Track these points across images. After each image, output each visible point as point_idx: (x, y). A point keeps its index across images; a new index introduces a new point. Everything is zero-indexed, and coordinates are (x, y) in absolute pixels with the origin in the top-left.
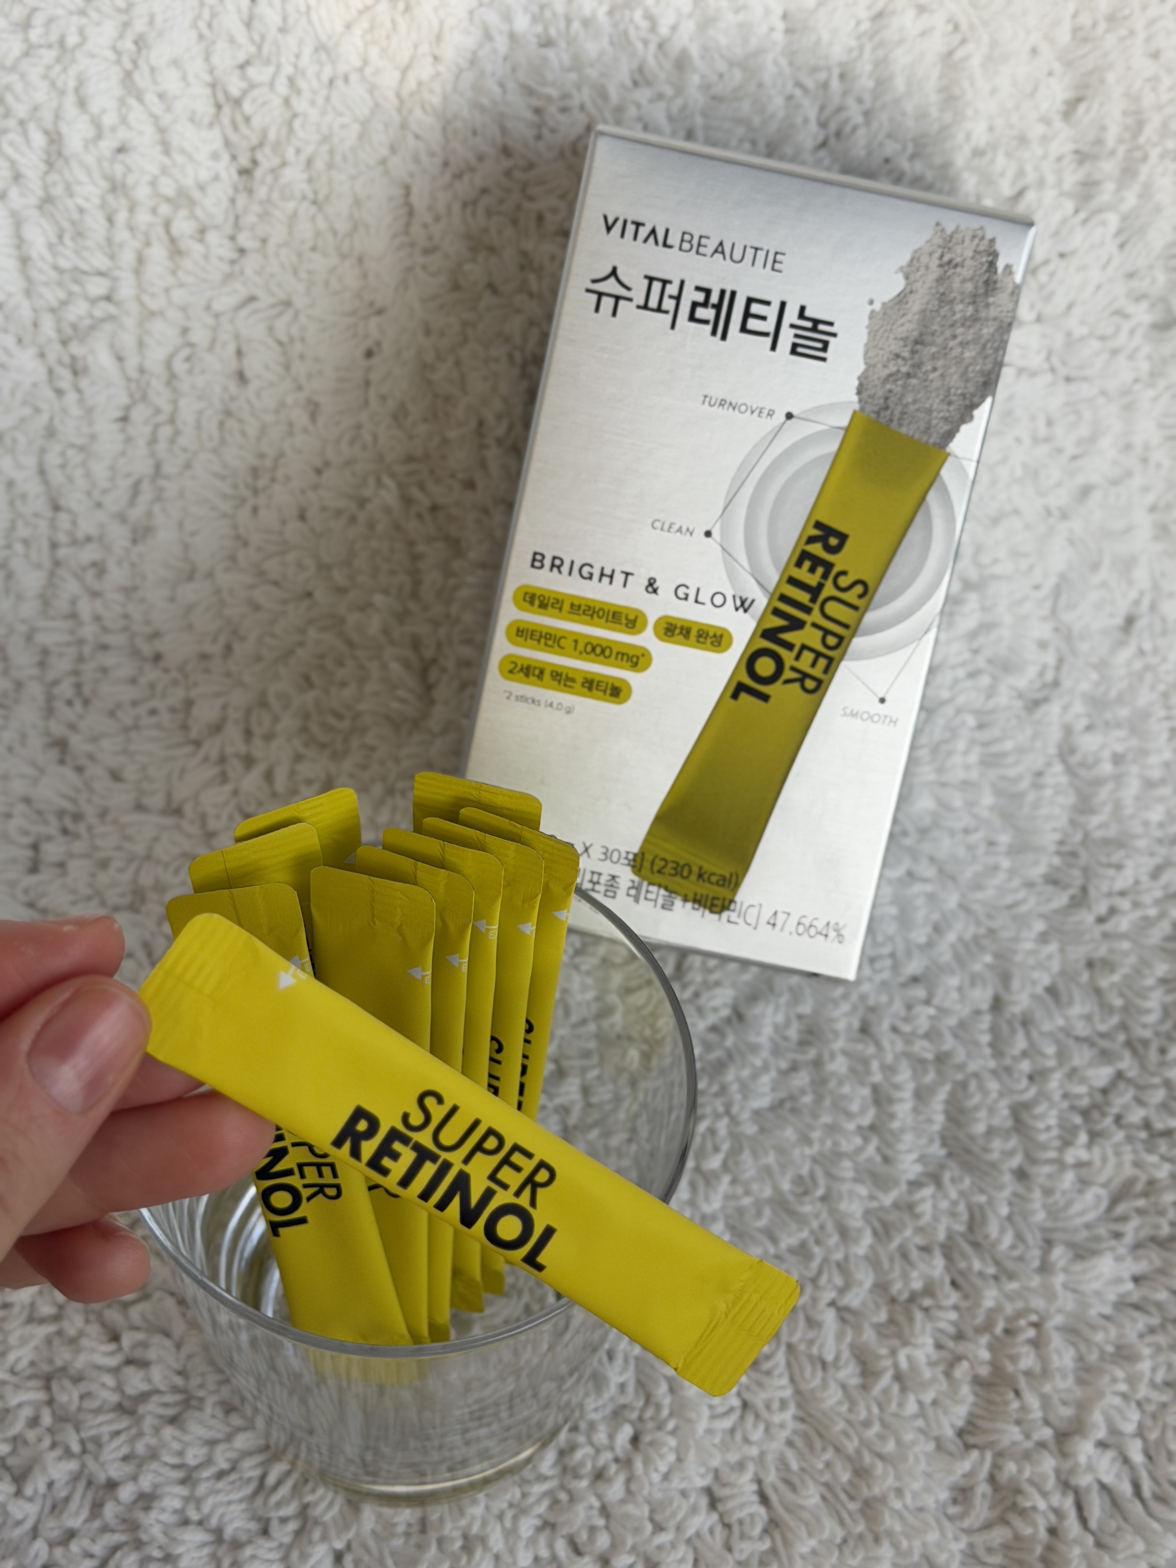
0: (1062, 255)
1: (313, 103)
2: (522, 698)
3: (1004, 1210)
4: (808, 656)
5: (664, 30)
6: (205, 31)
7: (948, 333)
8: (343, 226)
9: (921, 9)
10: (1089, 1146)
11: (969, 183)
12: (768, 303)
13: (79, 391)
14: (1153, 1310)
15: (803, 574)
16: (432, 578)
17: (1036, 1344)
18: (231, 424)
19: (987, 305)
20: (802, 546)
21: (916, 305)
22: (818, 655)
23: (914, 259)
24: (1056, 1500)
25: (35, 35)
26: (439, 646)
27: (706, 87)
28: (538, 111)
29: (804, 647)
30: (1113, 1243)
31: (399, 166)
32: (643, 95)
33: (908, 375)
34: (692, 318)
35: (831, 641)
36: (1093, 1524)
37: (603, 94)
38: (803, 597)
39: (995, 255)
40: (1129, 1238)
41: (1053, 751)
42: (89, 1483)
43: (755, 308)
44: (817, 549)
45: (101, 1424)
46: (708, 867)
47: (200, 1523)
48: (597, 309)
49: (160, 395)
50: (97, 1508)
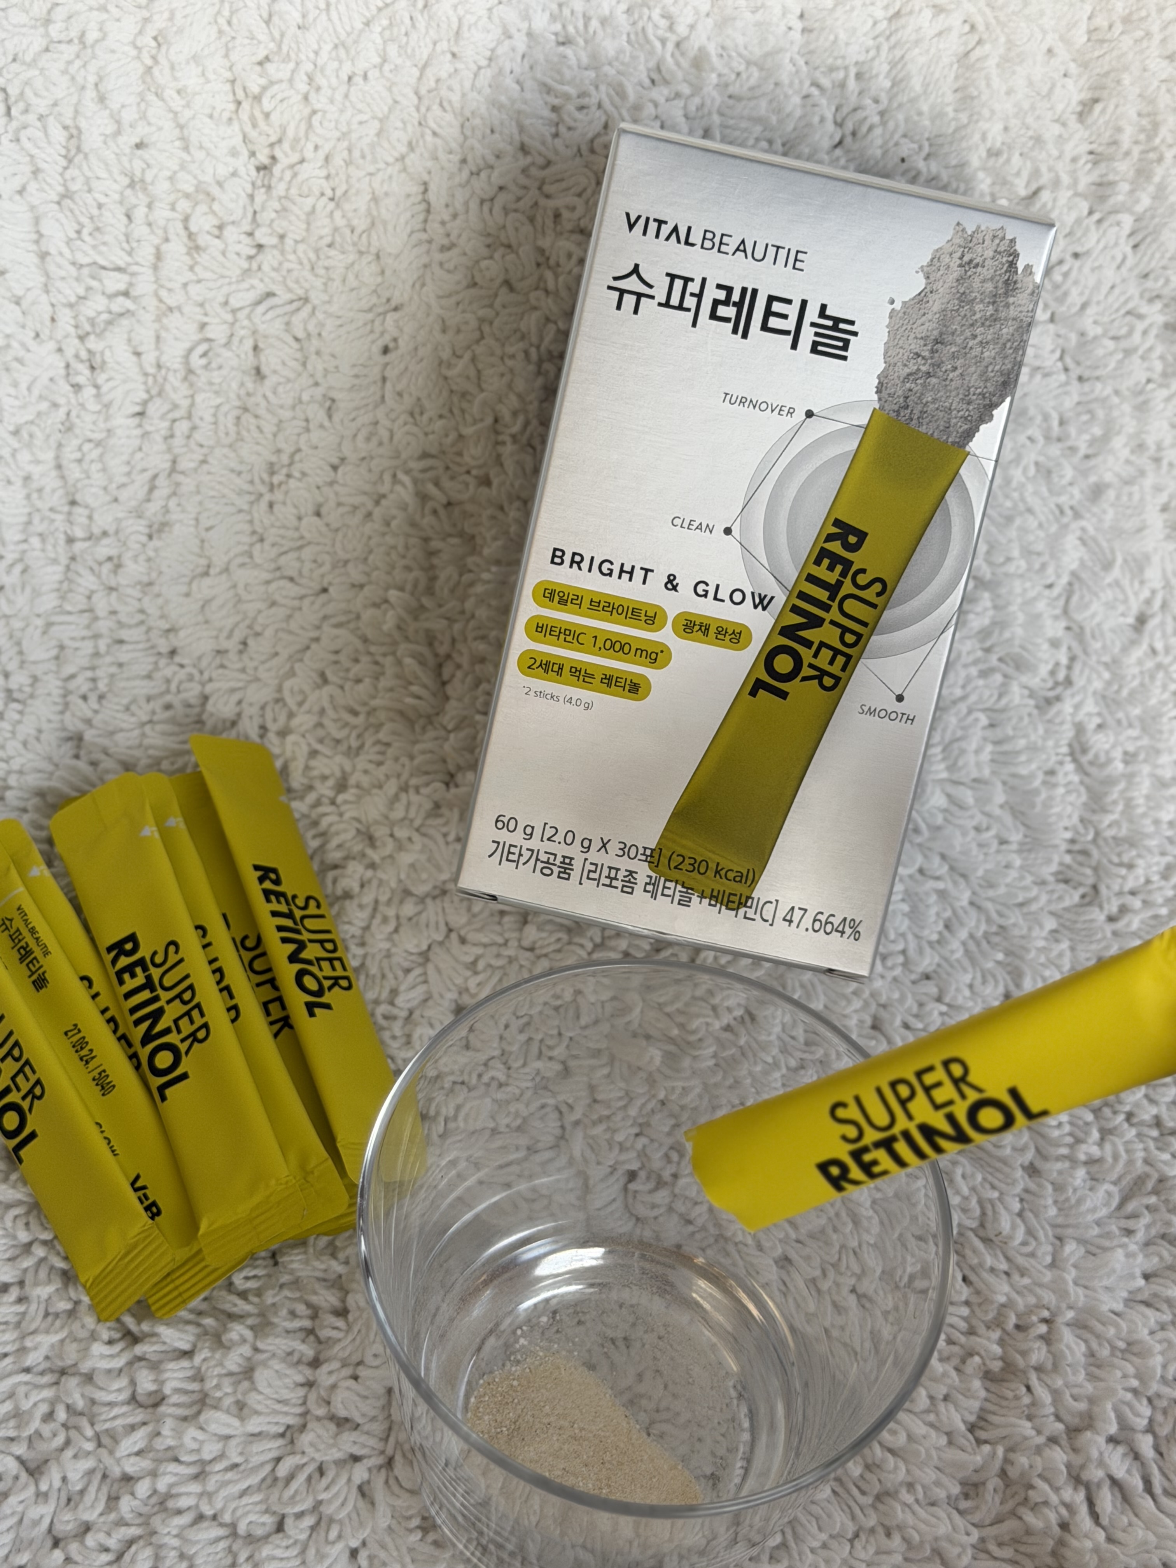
0: (1076, 255)
1: (332, 101)
2: (539, 694)
3: (1016, 1206)
4: (826, 654)
5: (682, 30)
6: (226, 28)
7: (968, 333)
8: (361, 224)
9: (939, 10)
10: (1101, 1143)
11: (984, 184)
12: (789, 302)
13: (97, 387)
14: (1164, 1307)
15: (821, 572)
16: (447, 573)
17: (1046, 1339)
18: (247, 418)
19: (1007, 306)
20: (821, 544)
21: (936, 304)
22: (836, 652)
23: (935, 258)
24: (1068, 1494)
25: (54, 31)
26: (454, 641)
27: (723, 86)
28: (555, 109)
29: (822, 644)
30: (1125, 1240)
31: (417, 163)
32: (660, 94)
33: (928, 375)
34: (713, 316)
35: (850, 638)
36: (1105, 1521)
37: (621, 93)
38: (822, 595)
39: (1016, 255)
40: (1140, 1236)
41: (1065, 750)
42: (105, 1476)
43: (777, 307)
44: (835, 547)
45: (114, 1418)
46: (725, 864)
47: (214, 1517)
48: (619, 307)
49: (177, 391)
50: (113, 1500)
